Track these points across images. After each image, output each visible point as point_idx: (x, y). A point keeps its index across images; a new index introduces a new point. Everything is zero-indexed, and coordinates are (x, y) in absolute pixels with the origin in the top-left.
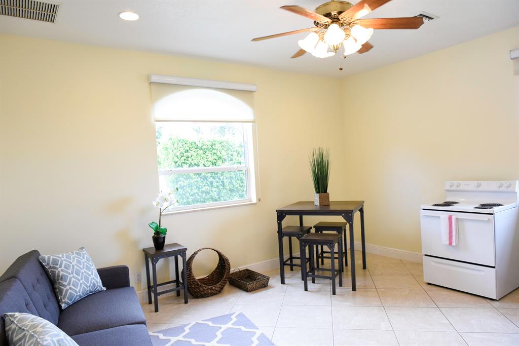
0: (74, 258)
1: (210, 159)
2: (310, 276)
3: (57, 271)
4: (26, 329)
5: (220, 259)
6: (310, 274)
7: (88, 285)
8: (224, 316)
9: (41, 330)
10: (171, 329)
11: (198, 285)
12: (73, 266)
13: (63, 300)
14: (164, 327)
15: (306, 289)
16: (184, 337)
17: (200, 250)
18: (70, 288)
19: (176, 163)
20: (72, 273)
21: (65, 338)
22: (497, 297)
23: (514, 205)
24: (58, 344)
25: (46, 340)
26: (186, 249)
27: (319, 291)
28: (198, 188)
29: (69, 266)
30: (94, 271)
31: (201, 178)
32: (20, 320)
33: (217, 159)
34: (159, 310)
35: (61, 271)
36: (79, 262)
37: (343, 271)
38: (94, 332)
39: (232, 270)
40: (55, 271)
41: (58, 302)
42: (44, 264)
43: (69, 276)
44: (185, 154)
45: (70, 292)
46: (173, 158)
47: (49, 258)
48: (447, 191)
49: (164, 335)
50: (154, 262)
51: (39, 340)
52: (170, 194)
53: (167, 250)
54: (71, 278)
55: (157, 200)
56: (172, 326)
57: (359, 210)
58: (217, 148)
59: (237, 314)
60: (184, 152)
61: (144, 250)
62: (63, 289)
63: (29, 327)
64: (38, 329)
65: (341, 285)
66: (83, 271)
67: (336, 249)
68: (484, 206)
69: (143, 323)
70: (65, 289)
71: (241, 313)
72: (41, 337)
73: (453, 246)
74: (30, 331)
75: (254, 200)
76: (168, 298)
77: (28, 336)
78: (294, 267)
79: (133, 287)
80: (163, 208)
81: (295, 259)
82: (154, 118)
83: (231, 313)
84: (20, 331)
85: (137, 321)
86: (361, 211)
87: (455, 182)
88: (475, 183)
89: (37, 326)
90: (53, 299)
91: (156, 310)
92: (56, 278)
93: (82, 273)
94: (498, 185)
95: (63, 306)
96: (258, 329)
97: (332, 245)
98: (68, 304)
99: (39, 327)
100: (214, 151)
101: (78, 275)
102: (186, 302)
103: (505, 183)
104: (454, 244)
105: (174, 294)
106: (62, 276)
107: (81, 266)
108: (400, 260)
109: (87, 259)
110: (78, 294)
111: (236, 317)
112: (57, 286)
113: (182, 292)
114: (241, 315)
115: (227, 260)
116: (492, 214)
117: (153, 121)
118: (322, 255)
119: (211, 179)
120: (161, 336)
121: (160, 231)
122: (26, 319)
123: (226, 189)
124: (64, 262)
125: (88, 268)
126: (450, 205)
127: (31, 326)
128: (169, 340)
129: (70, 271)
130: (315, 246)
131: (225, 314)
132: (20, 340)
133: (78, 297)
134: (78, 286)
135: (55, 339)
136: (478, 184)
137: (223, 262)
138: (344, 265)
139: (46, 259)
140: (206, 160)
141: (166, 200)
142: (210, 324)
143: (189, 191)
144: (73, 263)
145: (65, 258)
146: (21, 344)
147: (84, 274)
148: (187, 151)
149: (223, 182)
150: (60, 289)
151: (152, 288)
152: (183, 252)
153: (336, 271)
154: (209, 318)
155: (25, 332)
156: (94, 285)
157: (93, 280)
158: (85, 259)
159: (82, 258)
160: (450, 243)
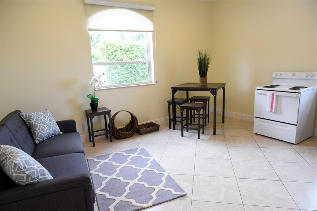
0: (41, 115)
1: (130, 57)
2: (185, 128)
3: (31, 122)
4: (7, 154)
5: (132, 117)
6: (186, 126)
7: (51, 130)
8: (133, 149)
9: (16, 154)
10: (102, 156)
11: (118, 132)
12: (41, 119)
13: (37, 139)
14: (98, 155)
15: (182, 136)
16: (108, 160)
17: (119, 112)
18: (40, 132)
19: (108, 58)
20: (41, 123)
21: (30, 160)
22: (296, 142)
23: (314, 87)
24: (25, 162)
25: (18, 160)
26: (110, 111)
27: (190, 137)
28: (123, 75)
29: (39, 119)
30: (54, 122)
31: (124, 68)
32: (4, 149)
33: (134, 57)
34: (95, 145)
35: (33, 122)
36: (44, 117)
37: (206, 126)
38: (54, 157)
39: (139, 124)
40: (30, 122)
41: (34, 140)
42: (23, 118)
43: (39, 125)
44: (114, 53)
45: (40, 134)
46: (107, 56)
47: (26, 115)
48: (274, 78)
49: (97, 159)
50: (92, 118)
51: (13, 160)
52: (99, 77)
53: (99, 111)
54: (40, 126)
55: (92, 81)
56: (102, 154)
57: (222, 88)
58: (134, 50)
59: (140, 149)
60: (113, 52)
61: (85, 111)
62: (36, 132)
63: (9, 153)
64: (14, 154)
65: (203, 134)
66: (47, 122)
67: (201, 112)
68: (295, 88)
69: (83, 152)
70: (37, 132)
71: (143, 148)
72: (15, 158)
73: (273, 112)
74: (9, 155)
75: (153, 82)
76: (101, 139)
77: (8, 158)
78: (177, 123)
79: (78, 132)
80: (96, 86)
81: (178, 118)
82: (88, 28)
83: (137, 148)
84: (4, 155)
85: (79, 151)
86: (224, 89)
87: (279, 73)
88: (292, 73)
89: (14, 152)
90: (30, 138)
91: (94, 146)
92: (31, 126)
93: (47, 123)
94: (306, 75)
95: (37, 142)
96: (151, 157)
97: (199, 110)
98: (39, 141)
99: (15, 152)
100: (132, 52)
101: (44, 124)
102: (111, 141)
103: (311, 74)
104: (273, 111)
105: (104, 136)
106: (34, 125)
107: (46, 120)
108: (242, 120)
109: (49, 116)
110: (45, 135)
111: (140, 150)
112: (32, 130)
113: (109, 136)
114: (143, 149)
115: (136, 118)
116: (299, 93)
117: (88, 30)
118: (194, 116)
119: (131, 70)
120: (96, 160)
121: (94, 100)
122: (8, 149)
123: (140, 75)
124: (35, 117)
125: (50, 121)
126: (274, 87)
127: (10, 153)
128: (100, 162)
129: (39, 122)
130: (190, 110)
131: (134, 148)
132: (4, 160)
133: (45, 137)
134: (45, 131)
135: (23, 160)
136: (293, 74)
137: (133, 119)
138: (207, 122)
139: (24, 115)
140: (127, 57)
141: (97, 81)
142: (124, 154)
143: (117, 76)
144: (41, 118)
145: (36, 114)
146: (5, 162)
147: (48, 124)
148: (115, 51)
149: (138, 71)
150: (34, 132)
151: (91, 133)
152: (108, 112)
153: (201, 125)
154: (124, 150)
155: (7, 156)
156: (55, 130)
157: (54, 128)
158: (48, 116)
159: (46, 115)
160: (271, 111)
